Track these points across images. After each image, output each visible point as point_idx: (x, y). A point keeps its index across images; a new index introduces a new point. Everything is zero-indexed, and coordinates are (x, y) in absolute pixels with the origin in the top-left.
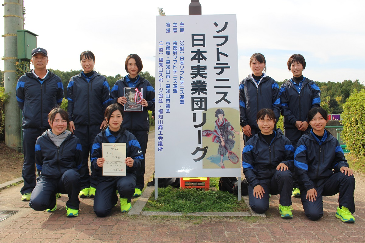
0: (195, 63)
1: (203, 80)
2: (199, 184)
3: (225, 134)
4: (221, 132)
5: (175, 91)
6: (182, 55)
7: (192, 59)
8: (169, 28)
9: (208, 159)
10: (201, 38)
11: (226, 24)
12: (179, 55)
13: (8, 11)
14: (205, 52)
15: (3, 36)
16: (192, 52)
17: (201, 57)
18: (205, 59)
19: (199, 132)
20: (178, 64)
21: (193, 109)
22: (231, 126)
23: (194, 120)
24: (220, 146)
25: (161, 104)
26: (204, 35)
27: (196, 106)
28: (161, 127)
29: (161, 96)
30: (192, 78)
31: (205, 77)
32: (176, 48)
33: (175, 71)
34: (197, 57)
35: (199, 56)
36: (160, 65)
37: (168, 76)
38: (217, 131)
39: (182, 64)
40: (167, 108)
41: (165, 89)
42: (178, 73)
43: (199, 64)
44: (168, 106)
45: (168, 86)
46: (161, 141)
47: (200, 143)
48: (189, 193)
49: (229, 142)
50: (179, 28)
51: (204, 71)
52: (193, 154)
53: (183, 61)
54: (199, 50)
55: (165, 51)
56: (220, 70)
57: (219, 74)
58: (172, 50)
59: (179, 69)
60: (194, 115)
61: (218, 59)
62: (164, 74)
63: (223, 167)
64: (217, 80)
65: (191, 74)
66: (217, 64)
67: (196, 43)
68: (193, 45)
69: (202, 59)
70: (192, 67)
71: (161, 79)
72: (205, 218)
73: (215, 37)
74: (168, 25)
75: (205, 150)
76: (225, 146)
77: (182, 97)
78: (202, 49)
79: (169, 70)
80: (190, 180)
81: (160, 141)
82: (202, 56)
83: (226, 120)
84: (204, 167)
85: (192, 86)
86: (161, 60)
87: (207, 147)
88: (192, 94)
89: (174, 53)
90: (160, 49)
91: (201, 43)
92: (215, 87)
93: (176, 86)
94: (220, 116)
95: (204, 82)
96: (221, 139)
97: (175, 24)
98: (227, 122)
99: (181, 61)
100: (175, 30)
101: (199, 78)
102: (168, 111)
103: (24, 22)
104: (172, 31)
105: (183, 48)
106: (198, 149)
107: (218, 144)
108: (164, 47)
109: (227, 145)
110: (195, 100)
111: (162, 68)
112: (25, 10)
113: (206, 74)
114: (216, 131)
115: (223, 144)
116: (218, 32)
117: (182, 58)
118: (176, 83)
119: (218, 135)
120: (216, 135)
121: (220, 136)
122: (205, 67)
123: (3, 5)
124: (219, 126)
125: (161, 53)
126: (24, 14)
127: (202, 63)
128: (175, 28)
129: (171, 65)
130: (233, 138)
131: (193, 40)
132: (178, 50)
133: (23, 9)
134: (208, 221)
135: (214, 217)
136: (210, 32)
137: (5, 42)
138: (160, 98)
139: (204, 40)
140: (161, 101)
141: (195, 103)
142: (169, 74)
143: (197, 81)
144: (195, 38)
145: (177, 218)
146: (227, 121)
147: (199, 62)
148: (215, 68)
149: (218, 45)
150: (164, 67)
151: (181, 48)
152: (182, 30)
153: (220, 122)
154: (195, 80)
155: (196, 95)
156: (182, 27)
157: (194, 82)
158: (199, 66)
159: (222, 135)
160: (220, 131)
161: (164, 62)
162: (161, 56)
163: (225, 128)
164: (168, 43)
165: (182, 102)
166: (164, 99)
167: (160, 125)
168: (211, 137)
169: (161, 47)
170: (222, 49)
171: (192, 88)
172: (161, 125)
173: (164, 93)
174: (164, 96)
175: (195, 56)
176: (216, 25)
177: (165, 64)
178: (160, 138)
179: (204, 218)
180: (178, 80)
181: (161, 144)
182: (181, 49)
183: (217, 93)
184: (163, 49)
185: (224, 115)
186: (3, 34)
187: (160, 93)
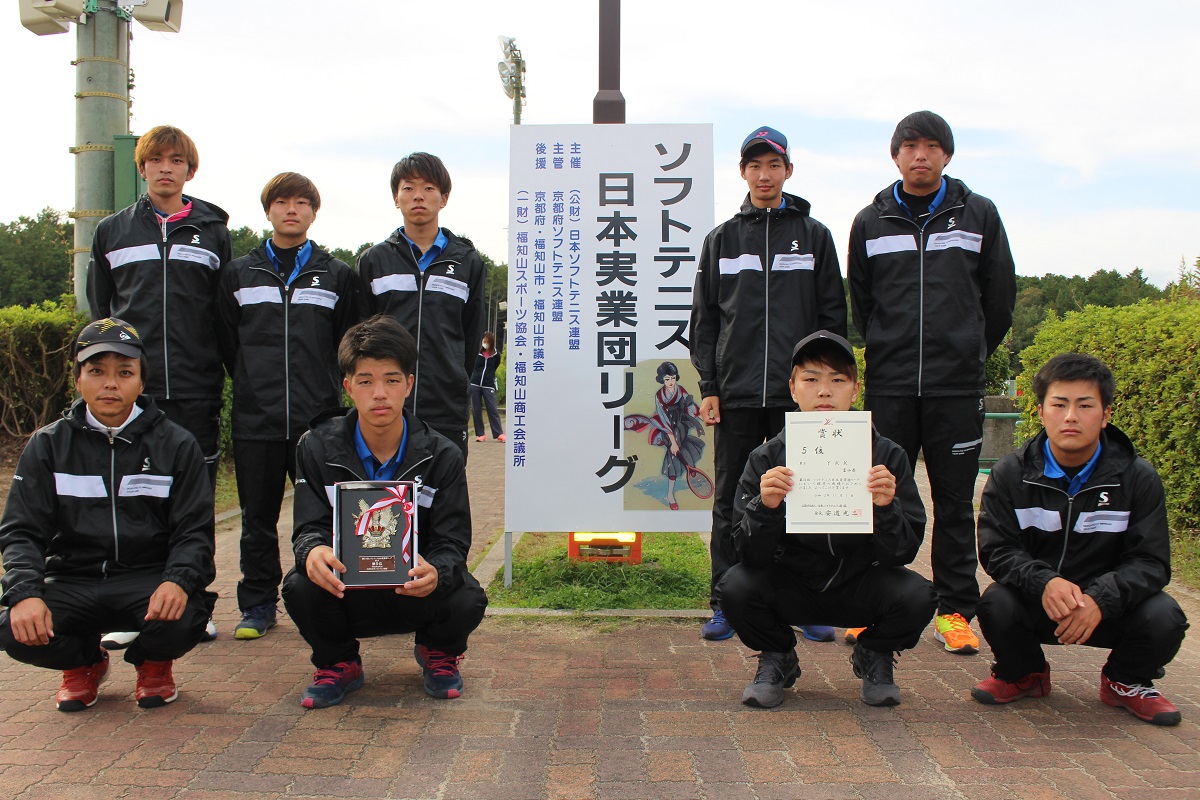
0: (608, 246)
1: (626, 289)
2: (616, 552)
3: (680, 424)
4: (671, 420)
5: (557, 317)
6: (575, 226)
7: (600, 237)
8: (542, 156)
9: (637, 486)
10: (624, 182)
11: (687, 148)
12: (568, 225)
13: (90, 79)
14: (634, 219)
15: (72, 151)
16: (600, 219)
17: (622, 232)
18: (634, 236)
19: (617, 418)
20: (565, 250)
21: (601, 362)
22: (696, 405)
23: (605, 389)
24: (668, 454)
25: (521, 349)
26: (630, 177)
27: (608, 356)
28: (520, 407)
29: (522, 328)
30: (601, 283)
31: (633, 283)
32: (561, 207)
33: (558, 266)
34: (612, 232)
35: (617, 228)
36: (520, 250)
37: (539, 278)
38: (662, 417)
39: (575, 250)
40: (537, 360)
41: (532, 310)
42: (566, 272)
43: (617, 249)
44: (539, 354)
45: (540, 304)
46: (521, 441)
47: (617, 445)
48: (590, 572)
49: (691, 446)
50: (567, 156)
51: (631, 268)
52: (601, 473)
53: (577, 241)
54: (617, 213)
55: (532, 214)
56: (669, 265)
57: (666, 274)
58: (549, 214)
59: (566, 262)
60: (605, 377)
61: (666, 238)
62: (530, 274)
63: (674, 507)
64: (662, 290)
65: (598, 274)
66: (662, 250)
67: (609, 195)
68: (603, 202)
69: (625, 237)
70: (600, 258)
71: (521, 286)
72: (627, 622)
73: (657, 181)
74: (541, 149)
75: (630, 465)
76: (679, 456)
77: (575, 332)
78: (625, 211)
79: (542, 263)
80: (594, 540)
81: (518, 441)
82: (626, 229)
83: (683, 390)
84: (629, 505)
85: (600, 305)
86: (523, 237)
87: (636, 458)
88: (600, 324)
89: (555, 220)
90: (519, 210)
91: (624, 195)
92: (658, 307)
93: (558, 304)
94: (669, 380)
95: (630, 294)
96: (671, 437)
97: (558, 147)
98: (685, 396)
99: (573, 242)
100: (558, 163)
101: (617, 285)
102: (539, 367)
103: (131, 110)
104: (550, 163)
105: (578, 209)
106: (613, 462)
107: (663, 450)
108: (531, 205)
109: (685, 453)
110: (606, 339)
111: (525, 257)
112: (133, 75)
113: (635, 274)
114: (657, 418)
115: (675, 448)
116: (666, 168)
117: (575, 234)
118: (558, 297)
119: (663, 426)
120: (659, 426)
121: (668, 429)
122: (633, 258)
123: (73, 63)
124: (665, 406)
125: (522, 219)
126: (130, 87)
127: (626, 246)
128: (558, 156)
129: (548, 250)
130: (699, 434)
131: (603, 189)
132: (566, 213)
133: (128, 75)
134: (633, 627)
135: (648, 619)
136: (646, 169)
137: (79, 168)
138: (519, 334)
139: (630, 189)
140: (521, 342)
141: (605, 347)
142: (541, 275)
143: (613, 293)
144: (609, 182)
145: (561, 620)
146: (686, 392)
147: (617, 244)
148: (657, 259)
149: (665, 202)
150: (531, 257)
151: (572, 209)
152: (576, 163)
153: (668, 396)
154: (608, 289)
155: (610, 327)
156: (575, 156)
157: (604, 293)
158: (616, 255)
159: (673, 427)
160: (669, 416)
161: (531, 244)
162: (522, 228)
163: (680, 409)
164: (540, 195)
165: (574, 345)
166: (529, 336)
167: (518, 401)
168: (646, 433)
169: (523, 205)
170: (676, 212)
171: (600, 310)
172: (522, 401)
173: (529, 320)
174: (530, 329)
175: (608, 229)
176: (661, 149)
177: (532, 249)
178: (520, 434)
179: (623, 622)
180: (566, 290)
181: (520, 448)
182: (572, 211)
183: (662, 323)
184: (526, 209)
185: (678, 378)
186: (74, 146)
187: (520, 321)
